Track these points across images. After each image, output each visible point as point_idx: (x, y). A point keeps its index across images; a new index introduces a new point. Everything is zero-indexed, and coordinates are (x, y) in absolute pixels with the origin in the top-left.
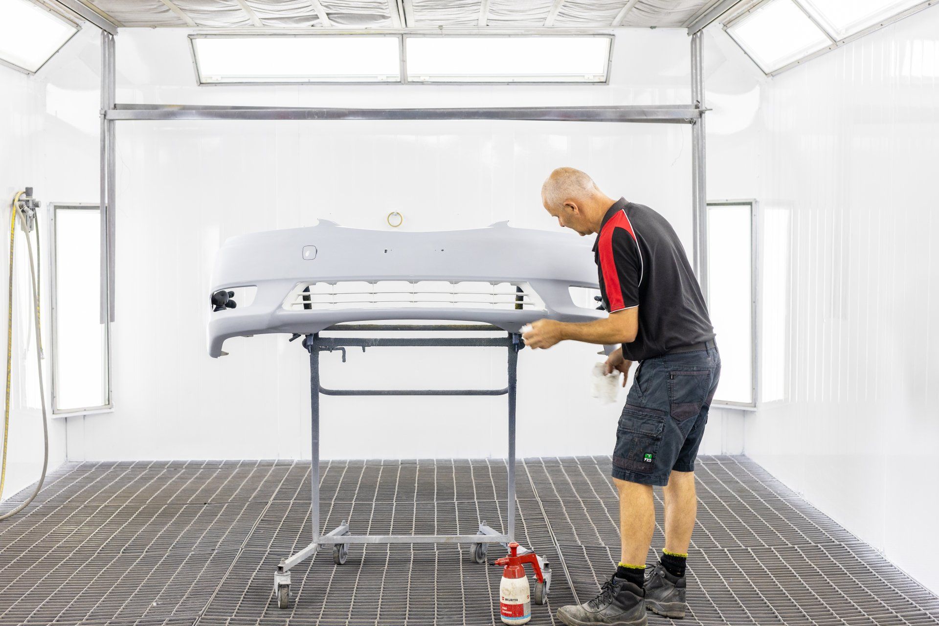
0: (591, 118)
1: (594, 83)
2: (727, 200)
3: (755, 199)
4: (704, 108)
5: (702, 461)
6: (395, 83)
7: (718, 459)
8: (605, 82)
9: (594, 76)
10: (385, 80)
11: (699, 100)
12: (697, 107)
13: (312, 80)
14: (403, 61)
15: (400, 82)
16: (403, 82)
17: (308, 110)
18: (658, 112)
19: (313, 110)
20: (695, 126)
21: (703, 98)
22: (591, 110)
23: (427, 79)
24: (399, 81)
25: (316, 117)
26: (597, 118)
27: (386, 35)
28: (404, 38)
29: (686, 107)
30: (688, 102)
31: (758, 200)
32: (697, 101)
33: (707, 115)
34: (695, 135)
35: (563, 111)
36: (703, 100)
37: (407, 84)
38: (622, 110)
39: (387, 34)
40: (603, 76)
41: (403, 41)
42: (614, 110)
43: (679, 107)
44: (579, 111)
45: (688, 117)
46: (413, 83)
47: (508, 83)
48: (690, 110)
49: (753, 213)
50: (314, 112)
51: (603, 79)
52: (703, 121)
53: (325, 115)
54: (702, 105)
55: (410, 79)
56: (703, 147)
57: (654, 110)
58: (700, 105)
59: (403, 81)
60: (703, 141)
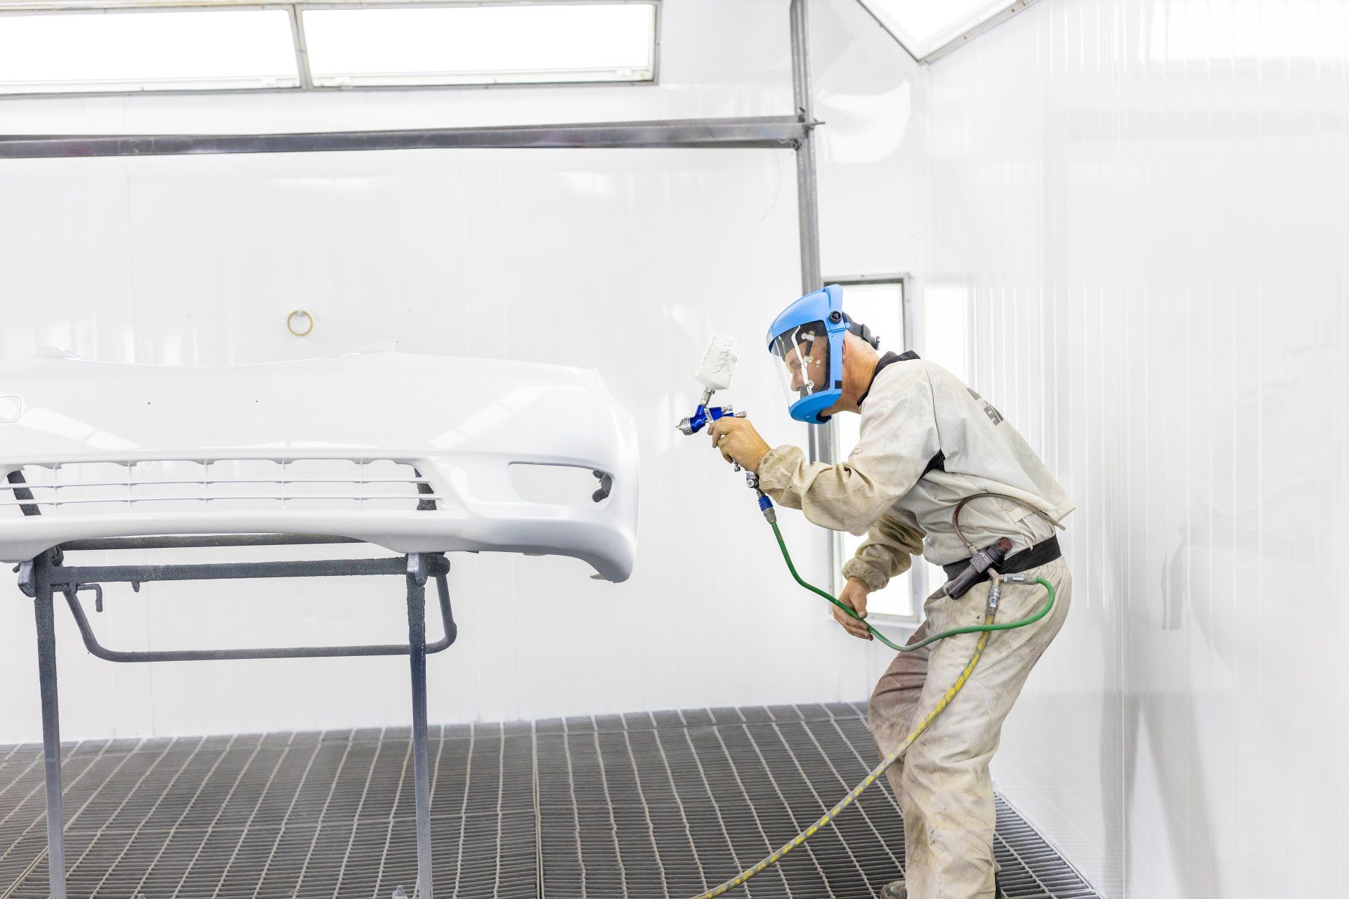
0: (620, 142)
1: (632, 83)
2: (862, 276)
3: (908, 273)
4: (812, 121)
5: (835, 715)
6: (291, 90)
7: (862, 711)
8: (652, 81)
9: (633, 71)
10: (274, 84)
11: (804, 108)
12: (801, 119)
13: (147, 88)
14: (301, 51)
15: (300, 87)
16: (304, 87)
17: (122, 139)
18: (733, 129)
19: (131, 139)
20: (800, 152)
21: (810, 104)
22: (619, 128)
23: (347, 81)
24: (298, 84)
25: (137, 151)
26: (629, 142)
27: (266, 7)
28: (297, 10)
29: (783, 119)
30: (788, 110)
31: (912, 273)
32: (801, 109)
33: (818, 132)
34: (802, 167)
35: (571, 132)
36: (810, 107)
37: (311, 91)
38: (672, 127)
39: (267, 4)
40: (648, 70)
41: (296, 18)
42: (659, 127)
43: (771, 120)
44: (596, 132)
45: (785, 136)
46: (323, 88)
47: (487, 86)
48: (789, 125)
49: (906, 298)
50: (134, 142)
51: (648, 76)
52: (812, 144)
53: (153, 148)
54: (808, 116)
55: (317, 83)
56: (813, 188)
57: (726, 125)
58: (805, 117)
59: (306, 86)
60: (811, 177)
